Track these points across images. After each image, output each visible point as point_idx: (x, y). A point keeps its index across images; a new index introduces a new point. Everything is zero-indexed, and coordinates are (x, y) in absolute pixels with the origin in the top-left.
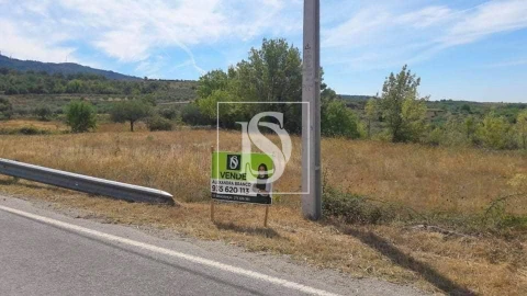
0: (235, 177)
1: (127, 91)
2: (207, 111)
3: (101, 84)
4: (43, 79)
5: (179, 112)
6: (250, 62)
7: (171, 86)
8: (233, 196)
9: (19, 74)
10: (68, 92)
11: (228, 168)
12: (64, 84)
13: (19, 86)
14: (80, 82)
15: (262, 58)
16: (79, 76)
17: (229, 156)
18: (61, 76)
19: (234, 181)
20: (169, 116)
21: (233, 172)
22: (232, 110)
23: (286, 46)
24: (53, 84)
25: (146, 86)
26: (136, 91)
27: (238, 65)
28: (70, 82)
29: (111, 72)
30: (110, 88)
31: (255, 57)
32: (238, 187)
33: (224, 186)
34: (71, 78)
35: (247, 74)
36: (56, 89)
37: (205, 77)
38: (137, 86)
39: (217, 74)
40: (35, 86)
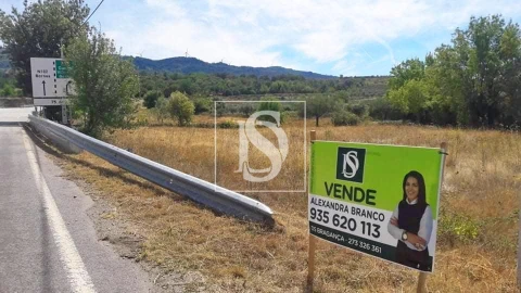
0: (351, 196)
1: (323, 89)
2: (398, 105)
3: (299, 84)
4: (252, 81)
5: (367, 108)
6: (452, 45)
7: (366, 82)
8: (347, 236)
9: (234, 78)
10: (272, 92)
11: (340, 176)
12: (269, 85)
13: (233, 89)
14: (281, 83)
15: (469, 40)
16: (282, 78)
17: (342, 151)
18: (267, 78)
19: (350, 204)
20: (358, 111)
21: (349, 184)
22: (428, 103)
23: (502, 22)
24: (260, 85)
25: (341, 83)
26: (330, 89)
27: (437, 50)
28: (275, 84)
29: (311, 73)
30: (308, 88)
31: (460, 39)
32: (359, 219)
33: (332, 213)
34: (274, 79)
35: (448, 59)
36: (262, 90)
37: (399, 67)
38: (332, 84)
39: (413, 63)
40: (246, 87)
